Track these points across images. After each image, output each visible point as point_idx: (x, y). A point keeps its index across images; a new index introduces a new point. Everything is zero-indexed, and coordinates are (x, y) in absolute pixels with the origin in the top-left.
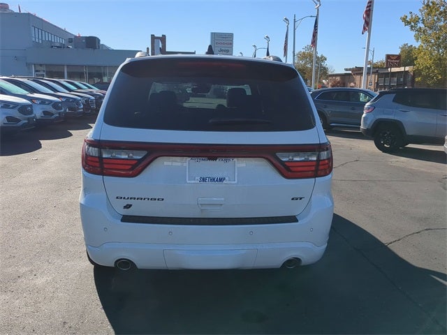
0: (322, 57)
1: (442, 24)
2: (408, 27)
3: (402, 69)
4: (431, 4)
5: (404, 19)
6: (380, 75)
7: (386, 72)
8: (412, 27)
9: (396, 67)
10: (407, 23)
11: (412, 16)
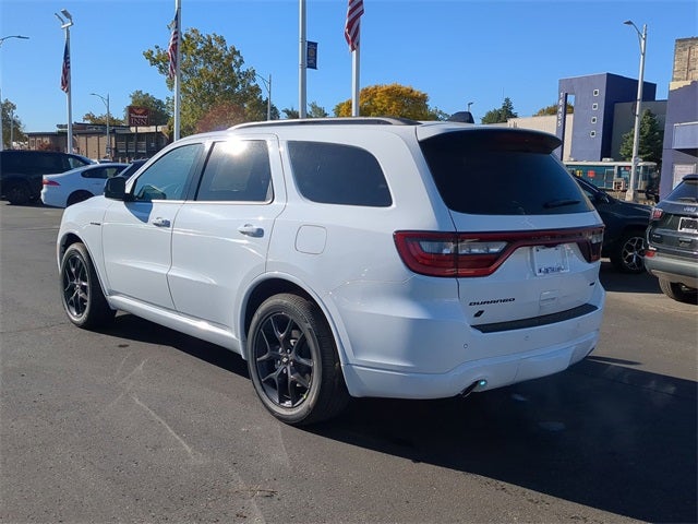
0: (7, 103)
1: (202, 67)
2: (156, 68)
3: (152, 129)
4: (185, 38)
5: (149, 55)
6: (119, 137)
7: (127, 132)
8: (161, 67)
9: (144, 125)
10: (154, 62)
11: (159, 52)
